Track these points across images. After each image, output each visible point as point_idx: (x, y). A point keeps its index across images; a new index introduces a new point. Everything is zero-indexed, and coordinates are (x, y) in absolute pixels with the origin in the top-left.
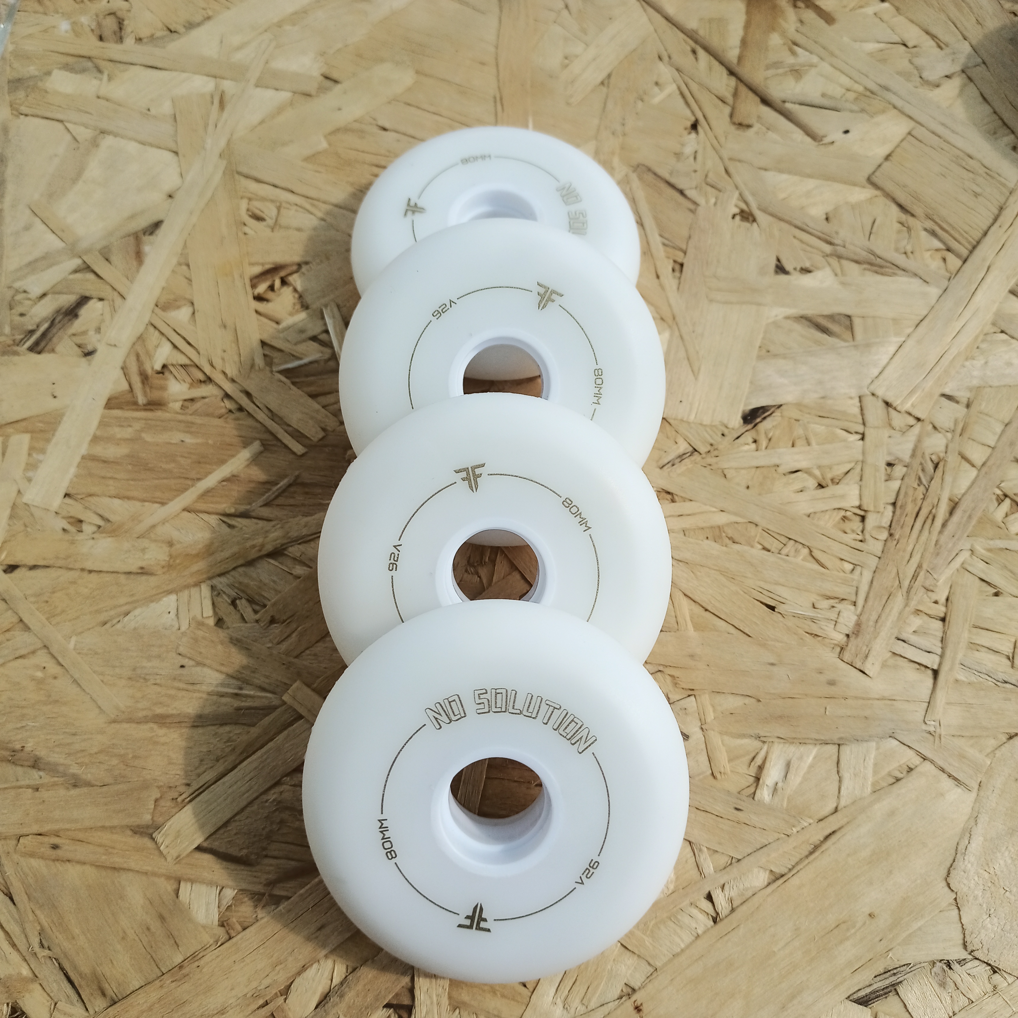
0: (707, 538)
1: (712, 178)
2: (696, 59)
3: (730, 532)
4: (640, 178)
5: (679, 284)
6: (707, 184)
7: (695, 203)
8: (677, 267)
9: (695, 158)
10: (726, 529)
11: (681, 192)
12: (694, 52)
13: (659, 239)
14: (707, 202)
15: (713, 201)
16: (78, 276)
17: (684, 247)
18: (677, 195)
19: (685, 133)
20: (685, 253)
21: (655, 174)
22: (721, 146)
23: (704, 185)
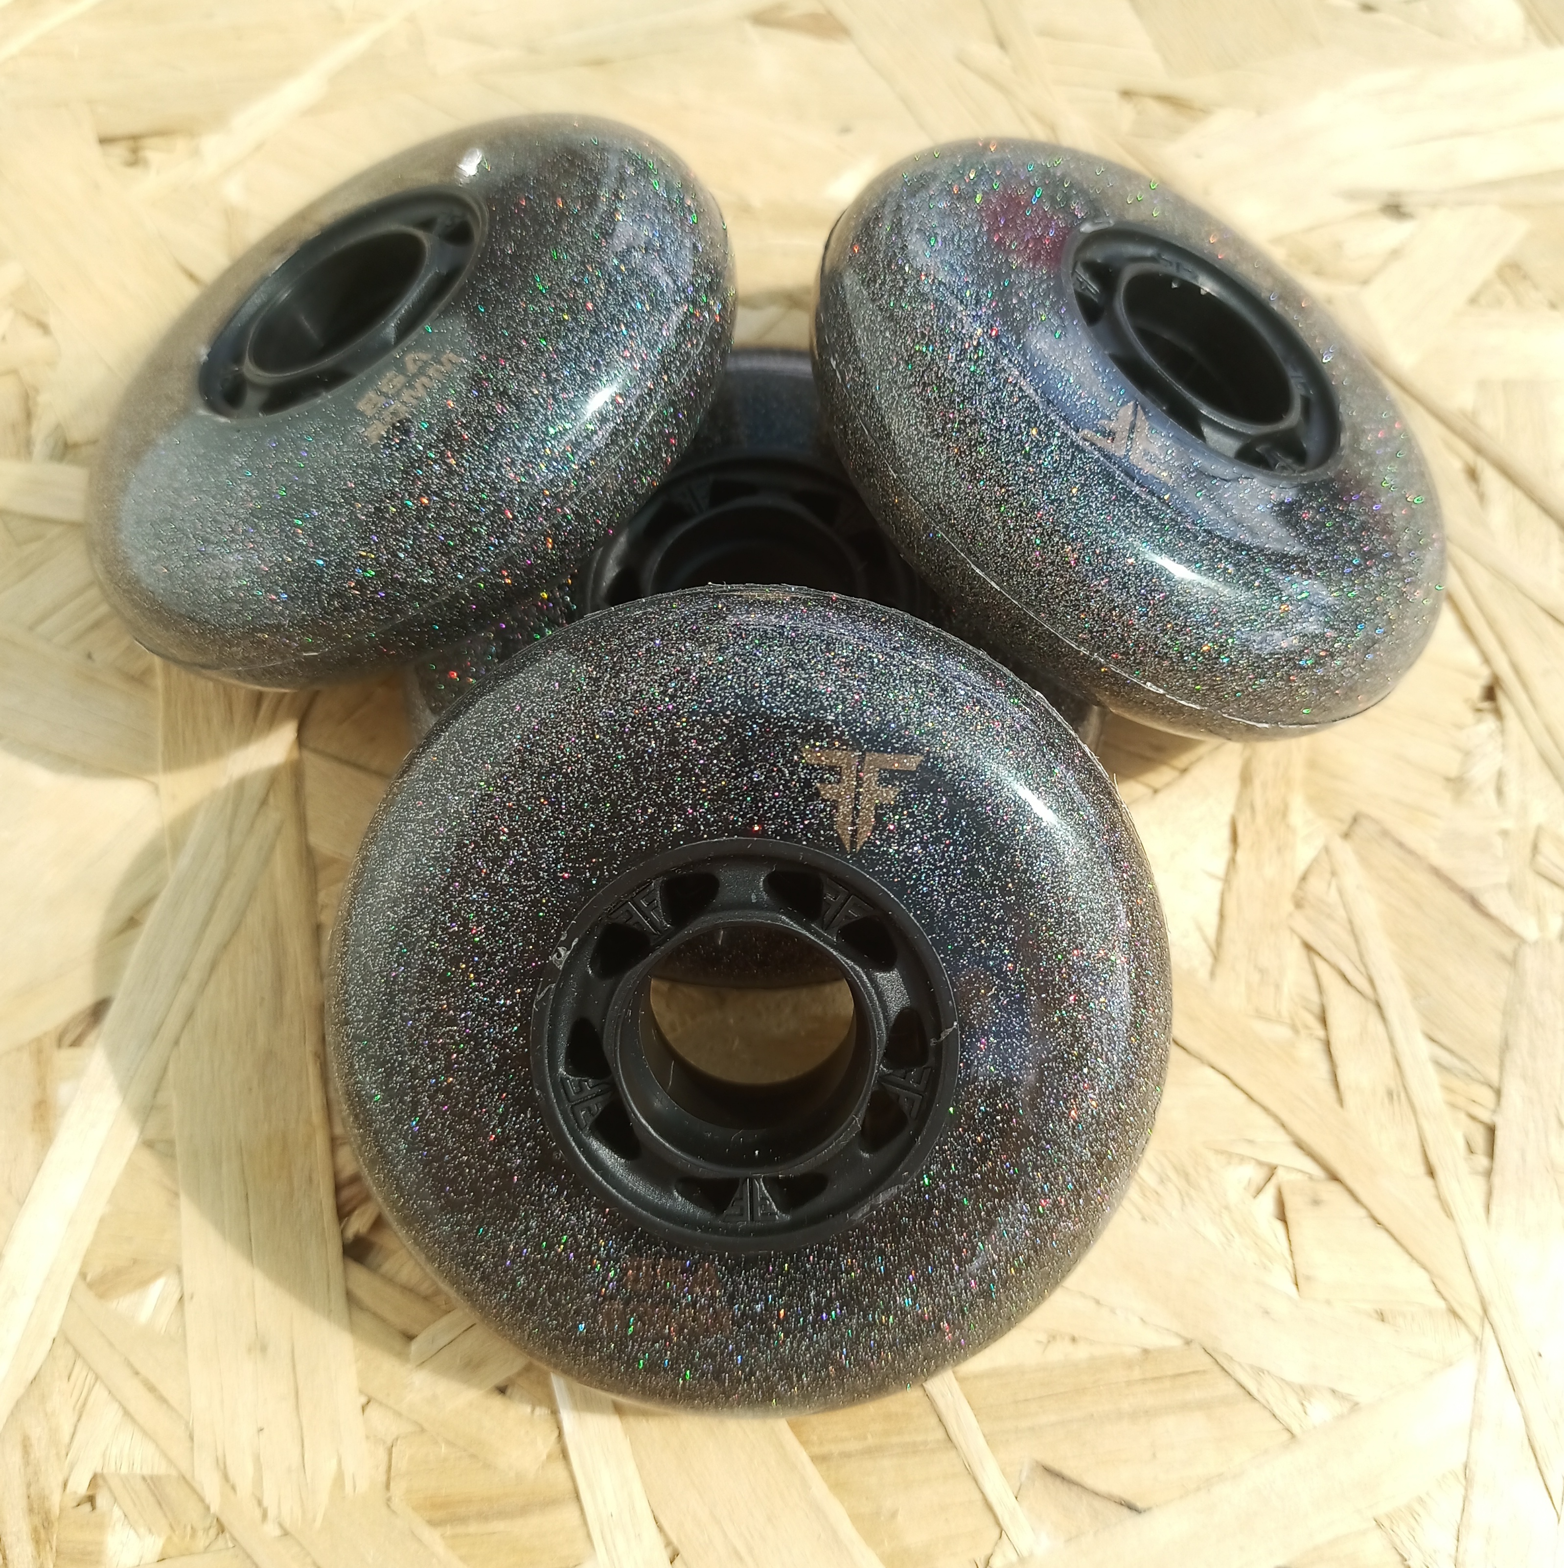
2: (1482, 497)
4: (1364, 861)
5: (1489, 1194)
7: (1510, 933)
8: (1479, 1139)
9: (1500, 792)
11: (1474, 903)
12: (1473, 475)
13: (1424, 1048)
17: (1493, 1075)
19: (1469, 717)
20: (1498, 1093)
21: (1401, 845)
23: (1531, 878)
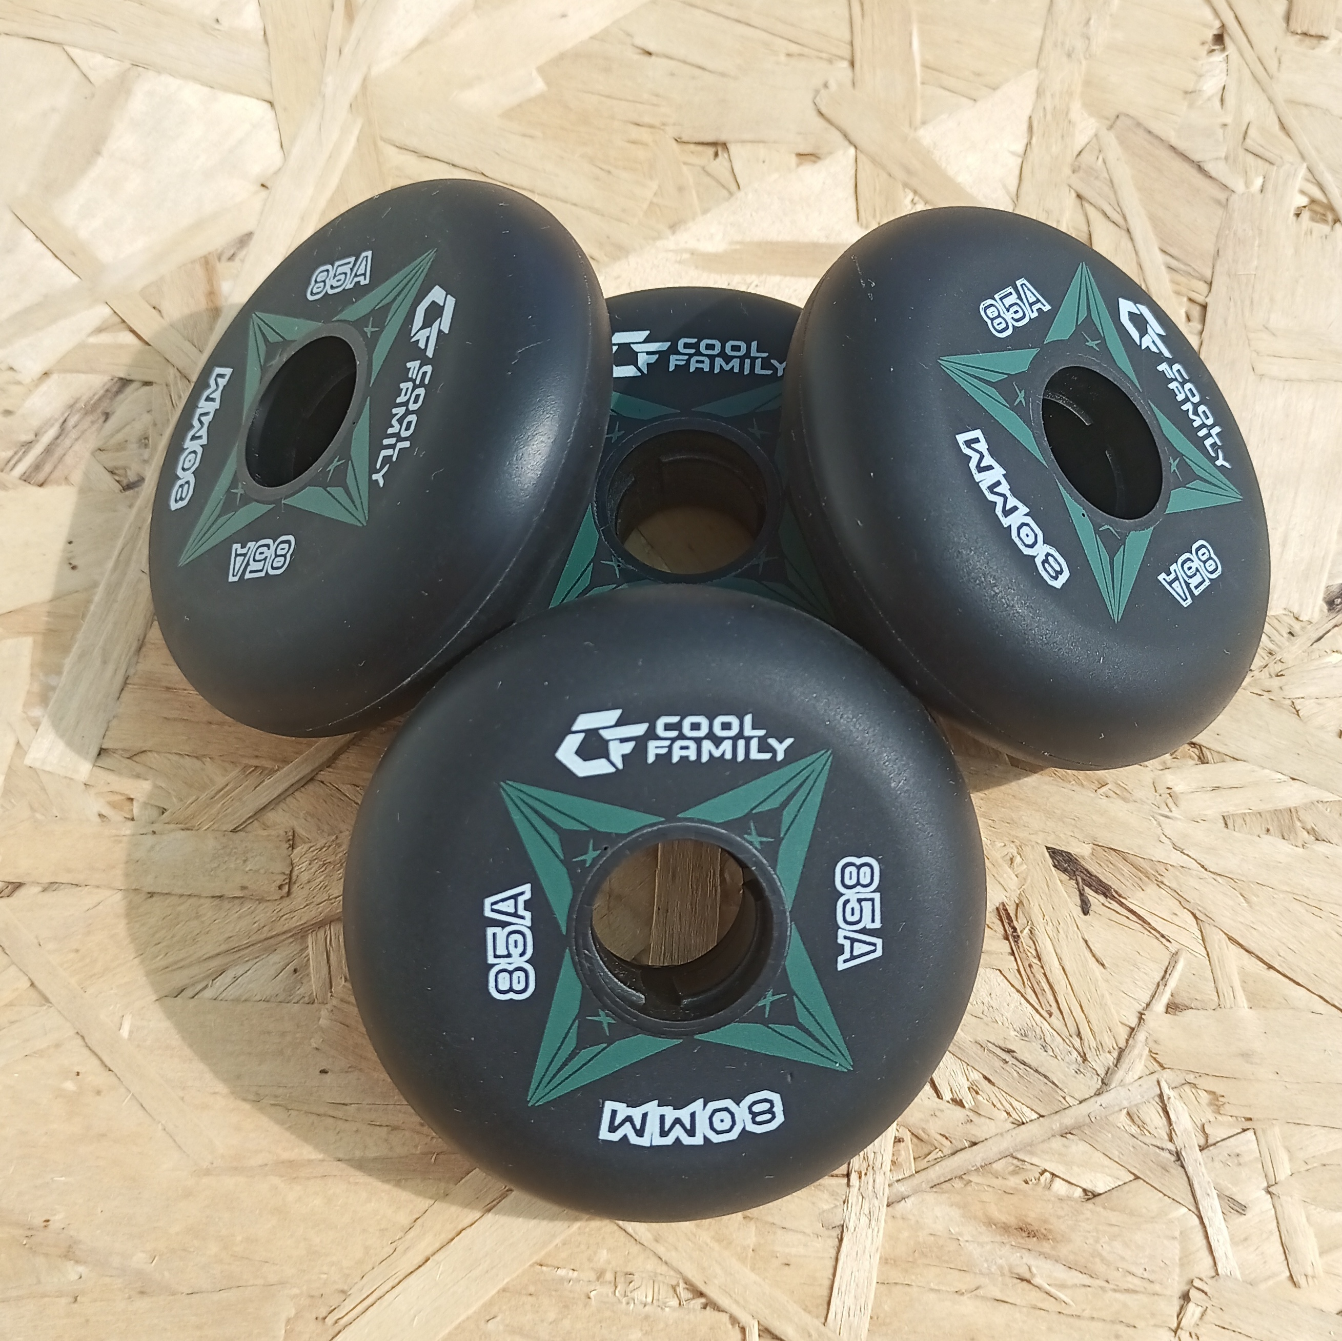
0: (1268, 830)
1: (1255, 139)
3: (1310, 820)
6: (1247, 150)
10: (1301, 813)
14: (1247, 185)
15: (1258, 182)
16: (105, 338)
18: (1193, 172)
22: (1271, 77)
